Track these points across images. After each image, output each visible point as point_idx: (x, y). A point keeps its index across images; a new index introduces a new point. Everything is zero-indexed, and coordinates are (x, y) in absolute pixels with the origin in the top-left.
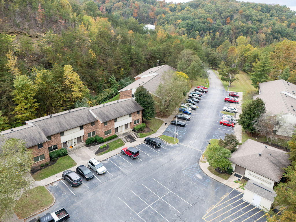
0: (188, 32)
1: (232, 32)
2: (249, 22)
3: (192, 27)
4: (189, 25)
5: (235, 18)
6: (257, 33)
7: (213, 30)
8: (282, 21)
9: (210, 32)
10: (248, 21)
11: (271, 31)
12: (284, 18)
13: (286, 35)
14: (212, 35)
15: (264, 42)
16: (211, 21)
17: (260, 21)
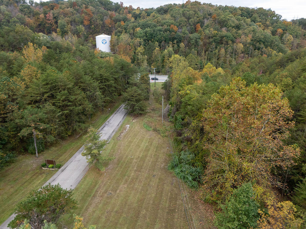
0: (146, 43)
1: (201, 43)
2: (224, 29)
3: (152, 37)
4: (147, 35)
5: (205, 25)
6: (233, 42)
7: (177, 40)
8: (267, 26)
9: (173, 43)
10: (223, 27)
11: (252, 40)
12: (268, 23)
13: (271, 44)
14: (176, 46)
15: (242, 55)
16: (175, 28)
17: (238, 27)
